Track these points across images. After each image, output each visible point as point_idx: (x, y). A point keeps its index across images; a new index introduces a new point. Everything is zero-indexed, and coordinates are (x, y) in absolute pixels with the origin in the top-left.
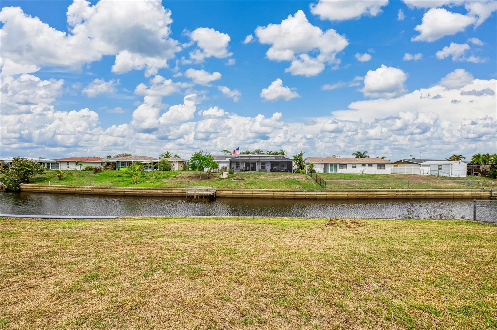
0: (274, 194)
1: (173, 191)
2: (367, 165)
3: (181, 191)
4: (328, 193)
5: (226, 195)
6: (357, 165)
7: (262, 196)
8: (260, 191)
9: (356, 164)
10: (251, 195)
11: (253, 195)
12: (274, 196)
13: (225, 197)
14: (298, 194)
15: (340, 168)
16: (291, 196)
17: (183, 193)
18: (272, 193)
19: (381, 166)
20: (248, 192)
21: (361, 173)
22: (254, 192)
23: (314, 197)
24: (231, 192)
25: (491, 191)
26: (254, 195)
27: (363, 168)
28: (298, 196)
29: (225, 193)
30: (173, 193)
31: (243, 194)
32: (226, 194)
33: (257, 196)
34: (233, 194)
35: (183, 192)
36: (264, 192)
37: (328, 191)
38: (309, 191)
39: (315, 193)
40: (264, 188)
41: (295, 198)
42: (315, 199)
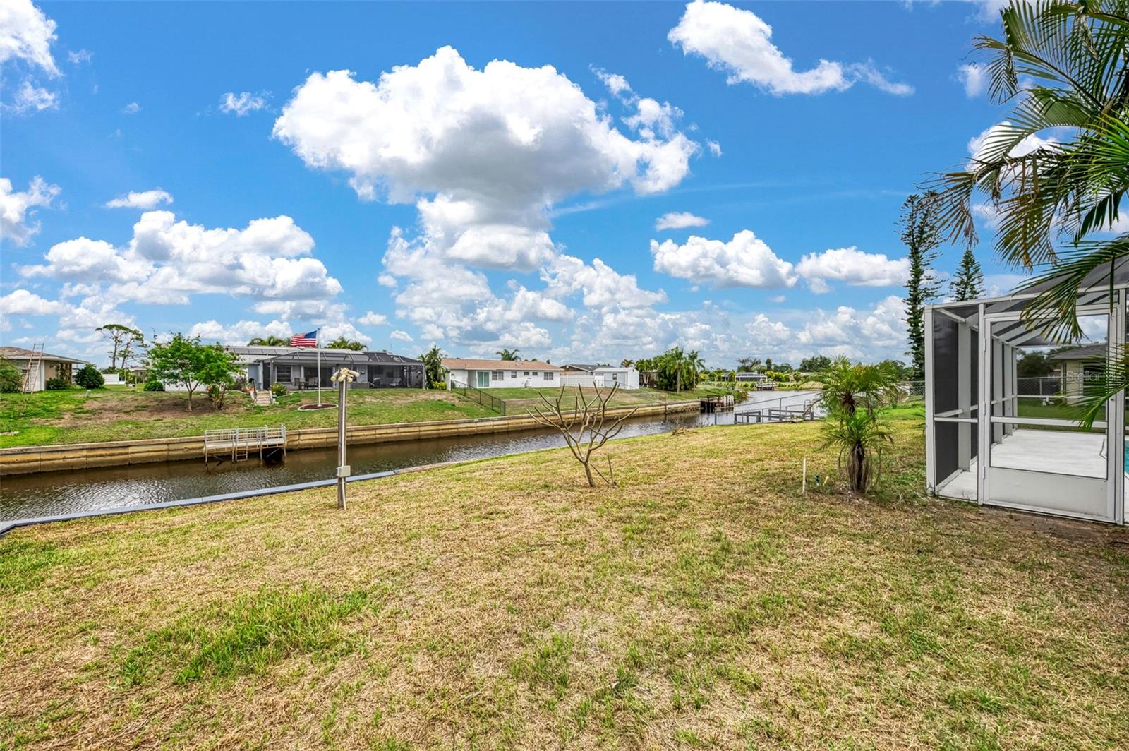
0: (420, 431)
1: (130, 450)
2: (531, 373)
3: (166, 447)
4: (510, 422)
5: (310, 444)
6: (518, 374)
7: (396, 437)
8: (393, 427)
9: (515, 372)
10: (371, 437)
11: (376, 438)
12: (420, 436)
13: (306, 449)
14: (464, 427)
15: (493, 379)
16: (451, 433)
17: (171, 453)
18: (417, 429)
19: (549, 375)
20: (366, 433)
21: (523, 387)
22: (378, 432)
23: (489, 430)
24: (325, 436)
25: (665, 405)
26: (379, 438)
27: (526, 378)
28: (463, 432)
29: (306, 440)
30: (130, 456)
31: (354, 438)
32: (310, 441)
33: (385, 438)
34: (328, 440)
35: (169, 450)
36: (401, 430)
37: (510, 419)
38: (482, 421)
39: (491, 423)
40: (398, 422)
41: (459, 436)
42: (491, 434)
